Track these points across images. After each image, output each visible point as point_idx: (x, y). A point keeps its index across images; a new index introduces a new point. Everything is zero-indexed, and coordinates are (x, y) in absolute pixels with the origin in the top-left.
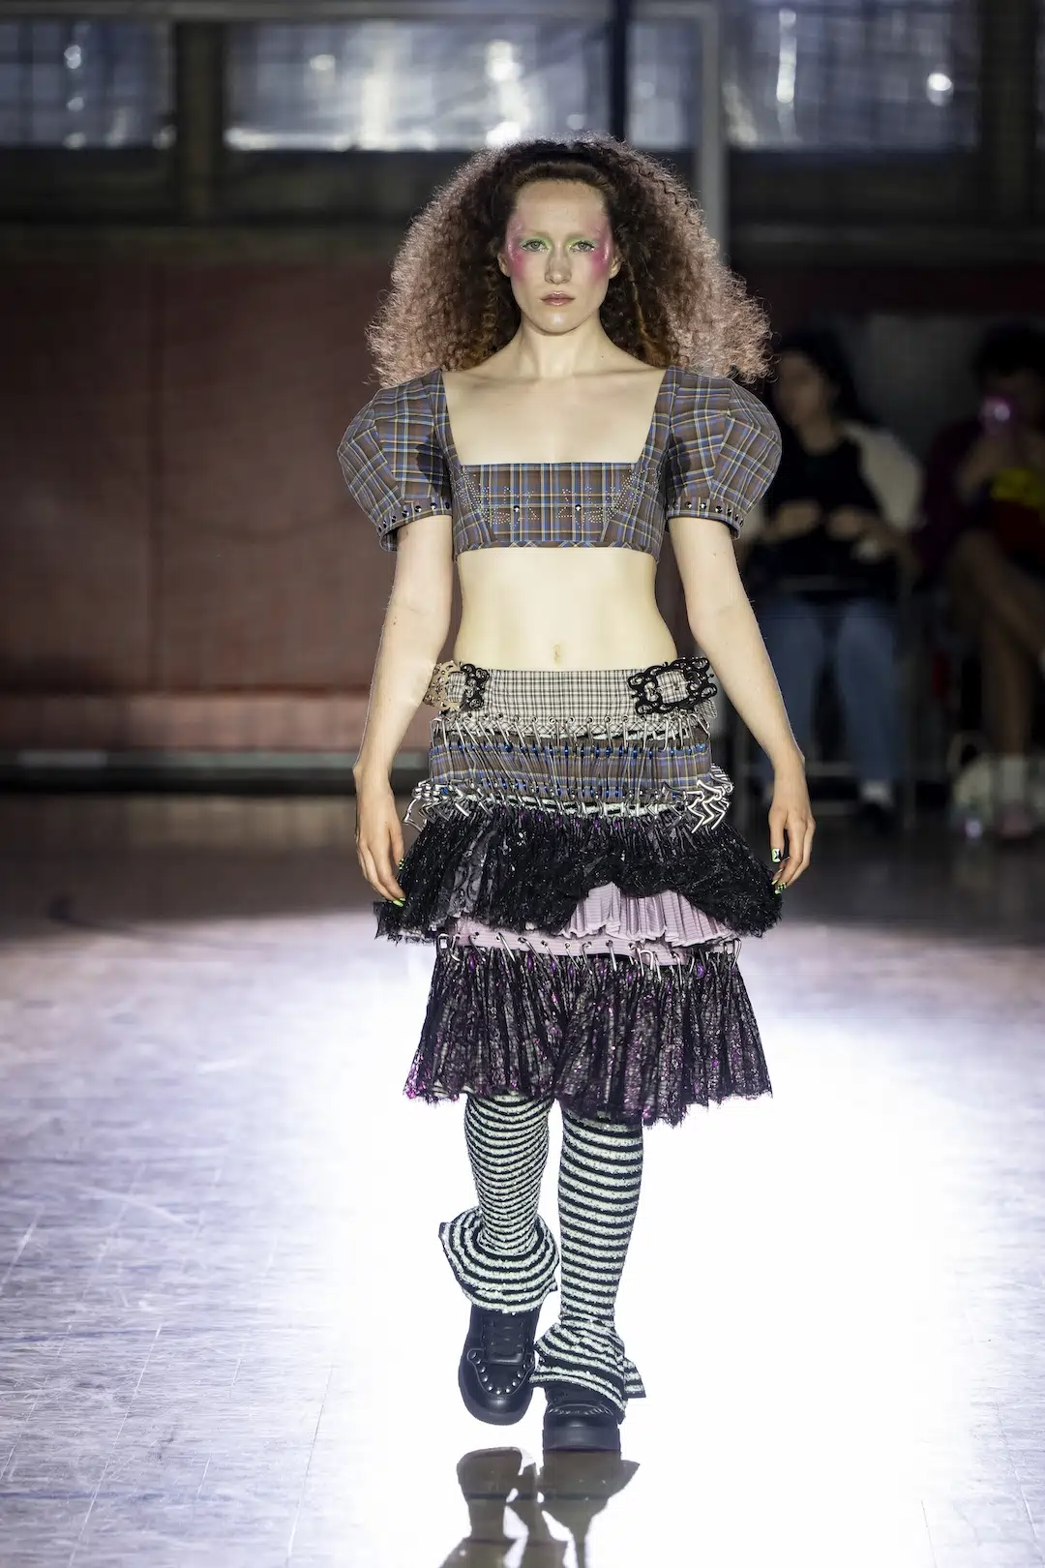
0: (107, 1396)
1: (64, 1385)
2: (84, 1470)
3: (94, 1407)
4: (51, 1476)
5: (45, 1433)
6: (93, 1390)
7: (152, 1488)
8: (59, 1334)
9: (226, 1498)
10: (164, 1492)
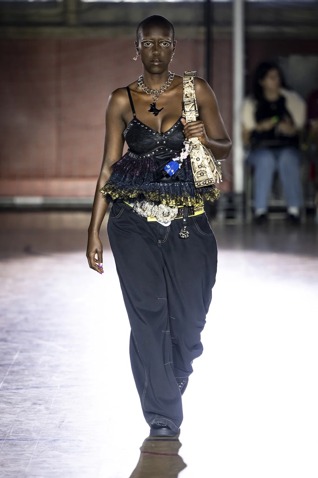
0: (42, 407)
1: (28, 404)
2: (35, 431)
3: (38, 411)
4: (24, 434)
5: (22, 420)
6: (37, 405)
7: (57, 437)
8: (27, 387)
9: (81, 441)
10: (61, 439)
